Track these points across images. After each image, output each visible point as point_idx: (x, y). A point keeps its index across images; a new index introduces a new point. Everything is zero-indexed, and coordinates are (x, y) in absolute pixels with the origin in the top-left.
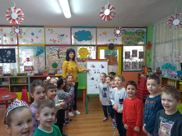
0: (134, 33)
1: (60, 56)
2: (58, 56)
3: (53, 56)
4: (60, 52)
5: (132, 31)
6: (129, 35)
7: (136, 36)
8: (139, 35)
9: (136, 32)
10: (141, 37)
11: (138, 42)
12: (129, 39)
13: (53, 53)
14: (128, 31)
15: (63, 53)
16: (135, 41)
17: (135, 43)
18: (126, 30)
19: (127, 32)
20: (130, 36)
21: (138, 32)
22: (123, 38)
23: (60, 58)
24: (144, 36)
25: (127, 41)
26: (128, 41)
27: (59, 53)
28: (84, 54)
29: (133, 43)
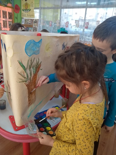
11: (8, 3)
16: (5, 1)
29: (4, 3)
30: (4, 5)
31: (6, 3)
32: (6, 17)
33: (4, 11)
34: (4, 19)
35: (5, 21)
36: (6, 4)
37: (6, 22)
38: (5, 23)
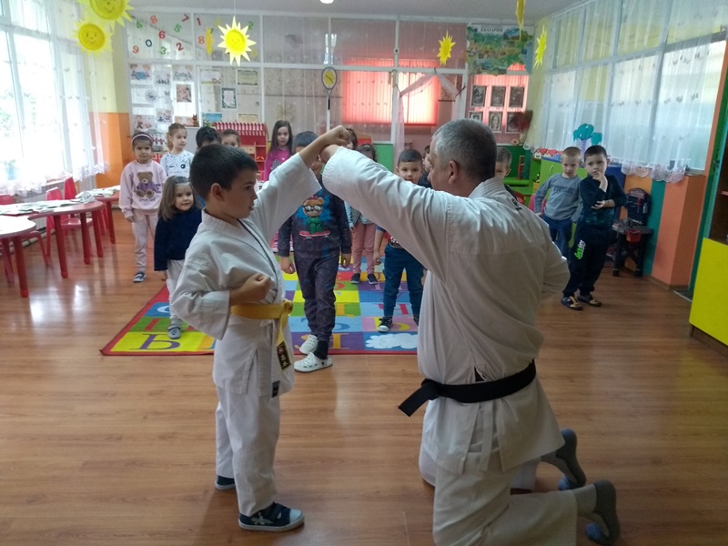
0: (498, 40)
5: (495, 33)
6: (486, 43)
7: (504, 47)
8: (512, 43)
9: (505, 37)
10: (518, 50)
11: (509, 65)
12: (486, 56)
14: (483, 33)
16: (501, 60)
17: (500, 67)
18: (479, 30)
19: (479, 35)
20: (489, 47)
21: (510, 36)
22: (467, 54)
24: (525, 47)
25: (479, 61)
26: (483, 61)
29: (496, 66)
30: (497, 72)
31: (503, 65)
32: (502, 103)
33: (499, 87)
34: (494, 109)
35: (496, 113)
36: (504, 68)
37: (500, 115)
38: (496, 118)
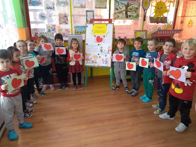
1: (129, 14)
2: (126, 13)
3: (119, 13)
4: (129, 8)
13: (119, 9)
15: (132, 10)
23: (127, 16)
27: (128, 10)
28: (160, 11)
